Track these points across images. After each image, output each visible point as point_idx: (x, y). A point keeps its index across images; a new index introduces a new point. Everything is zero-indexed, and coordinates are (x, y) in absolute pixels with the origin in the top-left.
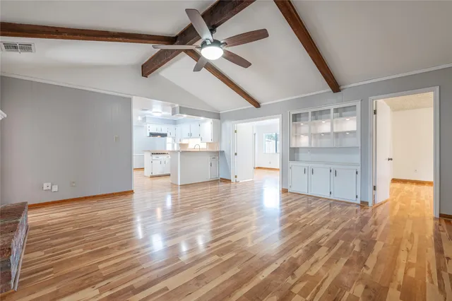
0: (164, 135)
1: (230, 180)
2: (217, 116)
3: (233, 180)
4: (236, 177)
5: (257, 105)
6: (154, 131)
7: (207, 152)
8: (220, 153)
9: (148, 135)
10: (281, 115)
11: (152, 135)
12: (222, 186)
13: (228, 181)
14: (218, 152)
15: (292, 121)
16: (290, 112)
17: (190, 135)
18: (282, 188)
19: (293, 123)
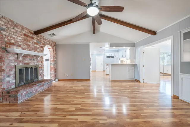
0: (113, 57)
1: (140, 81)
2: (133, 45)
3: (142, 81)
4: (144, 80)
5: (154, 33)
6: (109, 56)
7: (130, 64)
8: (135, 65)
9: (106, 57)
10: (172, 36)
11: (108, 57)
12: (136, 83)
13: (138, 81)
14: (134, 65)
15: (184, 39)
16: (180, 32)
17: (122, 56)
18: (173, 95)
19: (185, 40)
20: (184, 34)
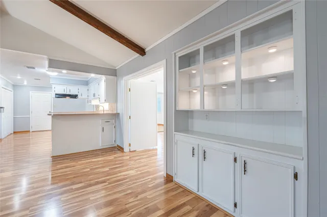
0: (75, 96)
1: (123, 149)
3: (126, 149)
4: (130, 145)
6: (62, 92)
8: (117, 116)
9: (54, 96)
10: (165, 61)
13: (121, 149)
14: (115, 114)
15: (180, 69)
16: (175, 54)
17: (94, 95)
18: (167, 174)
19: (180, 71)
20: (180, 57)
